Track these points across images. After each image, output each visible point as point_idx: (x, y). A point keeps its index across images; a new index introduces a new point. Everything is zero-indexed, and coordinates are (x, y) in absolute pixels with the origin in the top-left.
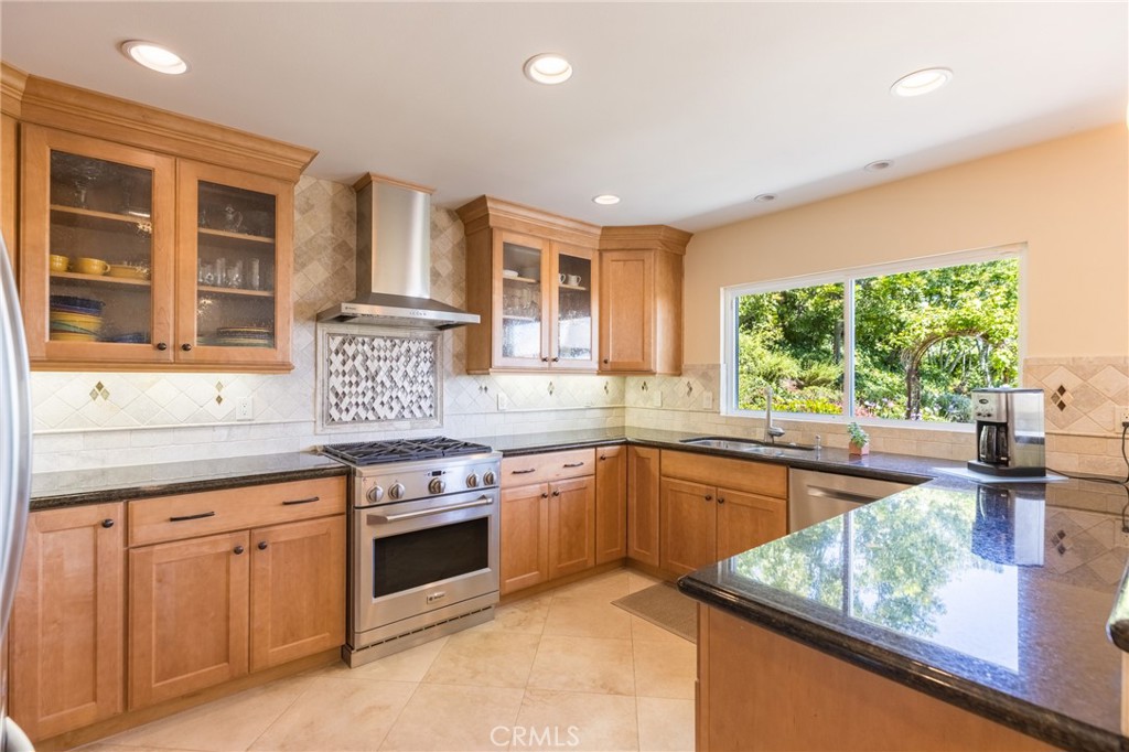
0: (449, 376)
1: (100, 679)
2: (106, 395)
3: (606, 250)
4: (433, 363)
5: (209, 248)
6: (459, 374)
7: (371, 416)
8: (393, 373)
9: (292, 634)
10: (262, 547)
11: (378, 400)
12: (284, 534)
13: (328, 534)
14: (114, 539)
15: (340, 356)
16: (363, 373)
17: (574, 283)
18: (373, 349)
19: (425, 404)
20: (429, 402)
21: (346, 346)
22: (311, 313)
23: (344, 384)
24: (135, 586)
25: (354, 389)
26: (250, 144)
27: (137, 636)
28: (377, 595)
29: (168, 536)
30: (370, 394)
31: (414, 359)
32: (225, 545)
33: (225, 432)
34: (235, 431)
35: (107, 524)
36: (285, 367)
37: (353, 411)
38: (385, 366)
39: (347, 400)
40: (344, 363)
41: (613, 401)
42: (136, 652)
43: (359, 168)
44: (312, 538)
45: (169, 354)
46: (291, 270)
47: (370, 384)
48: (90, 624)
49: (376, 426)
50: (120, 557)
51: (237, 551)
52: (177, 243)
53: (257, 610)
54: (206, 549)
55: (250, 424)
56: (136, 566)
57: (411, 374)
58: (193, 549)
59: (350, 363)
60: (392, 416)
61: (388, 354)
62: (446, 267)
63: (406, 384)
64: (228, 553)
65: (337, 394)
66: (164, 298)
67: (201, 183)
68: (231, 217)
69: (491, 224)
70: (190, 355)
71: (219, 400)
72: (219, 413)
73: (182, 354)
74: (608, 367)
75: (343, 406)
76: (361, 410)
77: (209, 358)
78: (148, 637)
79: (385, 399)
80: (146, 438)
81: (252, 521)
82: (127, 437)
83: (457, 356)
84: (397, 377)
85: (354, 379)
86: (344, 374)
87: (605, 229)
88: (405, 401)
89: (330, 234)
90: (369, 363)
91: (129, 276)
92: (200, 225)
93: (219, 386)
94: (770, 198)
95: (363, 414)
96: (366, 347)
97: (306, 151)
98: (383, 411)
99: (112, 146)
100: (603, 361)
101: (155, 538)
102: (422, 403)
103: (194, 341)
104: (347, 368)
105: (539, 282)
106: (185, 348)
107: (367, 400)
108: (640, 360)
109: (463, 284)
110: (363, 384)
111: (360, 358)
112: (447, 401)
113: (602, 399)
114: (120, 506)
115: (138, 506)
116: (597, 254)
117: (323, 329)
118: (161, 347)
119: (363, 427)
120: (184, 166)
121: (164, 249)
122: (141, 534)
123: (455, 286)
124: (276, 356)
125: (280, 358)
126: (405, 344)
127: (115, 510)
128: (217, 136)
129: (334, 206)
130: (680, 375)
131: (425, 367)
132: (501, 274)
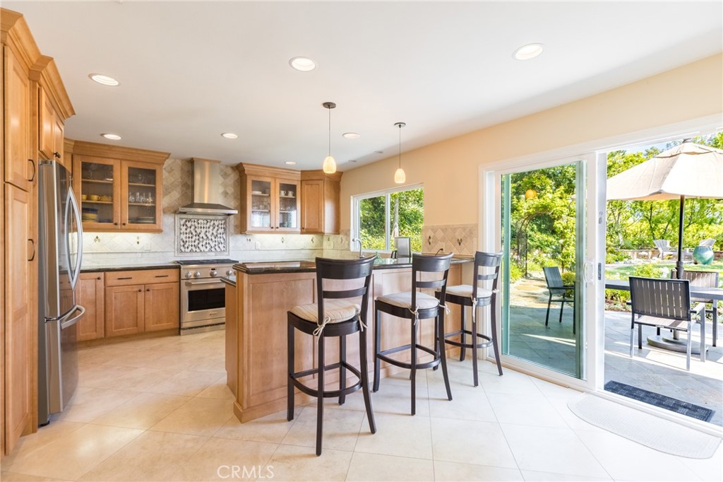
0: (232, 234)
1: (97, 326)
2: (99, 241)
3: (304, 180)
4: (225, 229)
5: (132, 190)
6: (237, 234)
7: (198, 250)
8: (207, 233)
9: (159, 321)
10: (148, 290)
11: (201, 244)
12: (156, 287)
13: (172, 288)
14: (101, 283)
15: (185, 227)
16: (194, 233)
17: (290, 195)
18: (198, 224)
19: (221, 246)
20: (223, 245)
21: (187, 223)
22: (172, 210)
23: (186, 237)
24: (107, 298)
25: (190, 239)
26: (146, 153)
27: (108, 314)
28: (189, 310)
29: (118, 284)
30: (197, 242)
31: (216, 228)
32: (136, 289)
33: (140, 254)
34: (144, 254)
35: (99, 279)
36: (159, 231)
37: (190, 248)
38: (204, 231)
39: (187, 243)
40: (186, 229)
41: (316, 246)
42: (108, 319)
43: (189, 156)
44: (166, 289)
45: (119, 227)
46: (162, 196)
47: (197, 237)
48: (94, 309)
49: (200, 254)
50: (103, 289)
51: (140, 291)
52: (121, 189)
53: (147, 311)
54: (130, 289)
55: (150, 252)
56: (108, 292)
57: (215, 234)
58: (126, 288)
59: (189, 230)
60: (206, 250)
61: (205, 226)
62: (231, 190)
63: (213, 238)
64: (137, 292)
65: (183, 242)
66: (117, 207)
67: (129, 168)
68: (140, 178)
69: (246, 172)
70: (126, 227)
71: (138, 243)
72: (138, 247)
73: (123, 226)
74: (305, 231)
75: (186, 246)
76: (193, 248)
77: (132, 228)
78: (112, 315)
79: (204, 243)
80: (113, 256)
81: (145, 282)
82: (106, 255)
83: (236, 226)
84: (209, 235)
85: (190, 235)
86: (186, 233)
87: (302, 171)
88: (213, 244)
89: (180, 180)
90: (197, 229)
91: (106, 200)
92: (129, 182)
93: (138, 238)
94: (381, 152)
95: (194, 249)
96: (196, 224)
97: (166, 154)
98: (202, 249)
99: (100, 159)
100: (302, 228)
101: (113, 284)
102: (220, 245)
103: (127, 222)
104: (188, 231)
105: (270, 196)
106: (124, 224)
107: (196, 244)
108: (317, 227)
109: (239, 197)
110: (194, 238)
111: (193, 227)
112: (231, 245)
113: (311, 245)
114: (103, 273)
115: (108, 273)
116: (300, 182)
117: (177, 217)
118: (116, 224)
119: (194, 254)
120: (124, 162)
121: (117, 191)
122: (109, 282)
123: (235, 198)
124: (156, 227)
125: (158, 227)
126: (213, 222)
127: (102, 275)
128: (134, 152)
129: (182, 169)
130: (339, 234)
131: (221, 231)
132: (251, 193)
